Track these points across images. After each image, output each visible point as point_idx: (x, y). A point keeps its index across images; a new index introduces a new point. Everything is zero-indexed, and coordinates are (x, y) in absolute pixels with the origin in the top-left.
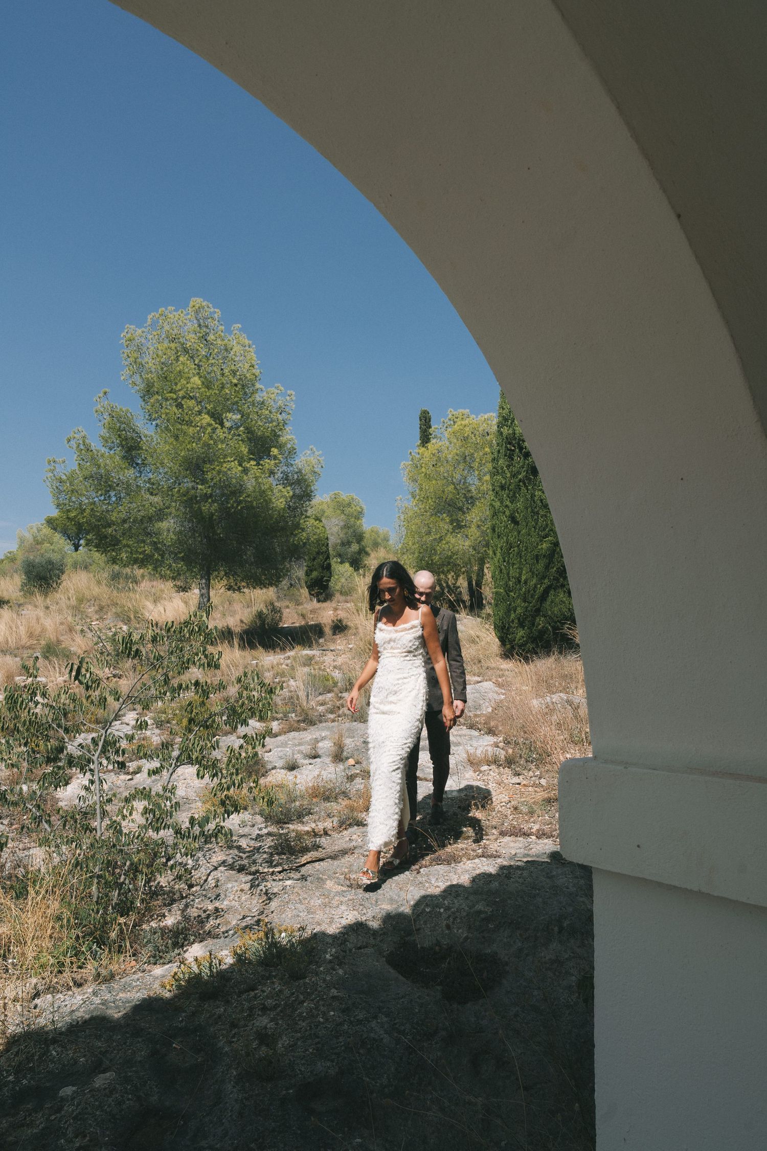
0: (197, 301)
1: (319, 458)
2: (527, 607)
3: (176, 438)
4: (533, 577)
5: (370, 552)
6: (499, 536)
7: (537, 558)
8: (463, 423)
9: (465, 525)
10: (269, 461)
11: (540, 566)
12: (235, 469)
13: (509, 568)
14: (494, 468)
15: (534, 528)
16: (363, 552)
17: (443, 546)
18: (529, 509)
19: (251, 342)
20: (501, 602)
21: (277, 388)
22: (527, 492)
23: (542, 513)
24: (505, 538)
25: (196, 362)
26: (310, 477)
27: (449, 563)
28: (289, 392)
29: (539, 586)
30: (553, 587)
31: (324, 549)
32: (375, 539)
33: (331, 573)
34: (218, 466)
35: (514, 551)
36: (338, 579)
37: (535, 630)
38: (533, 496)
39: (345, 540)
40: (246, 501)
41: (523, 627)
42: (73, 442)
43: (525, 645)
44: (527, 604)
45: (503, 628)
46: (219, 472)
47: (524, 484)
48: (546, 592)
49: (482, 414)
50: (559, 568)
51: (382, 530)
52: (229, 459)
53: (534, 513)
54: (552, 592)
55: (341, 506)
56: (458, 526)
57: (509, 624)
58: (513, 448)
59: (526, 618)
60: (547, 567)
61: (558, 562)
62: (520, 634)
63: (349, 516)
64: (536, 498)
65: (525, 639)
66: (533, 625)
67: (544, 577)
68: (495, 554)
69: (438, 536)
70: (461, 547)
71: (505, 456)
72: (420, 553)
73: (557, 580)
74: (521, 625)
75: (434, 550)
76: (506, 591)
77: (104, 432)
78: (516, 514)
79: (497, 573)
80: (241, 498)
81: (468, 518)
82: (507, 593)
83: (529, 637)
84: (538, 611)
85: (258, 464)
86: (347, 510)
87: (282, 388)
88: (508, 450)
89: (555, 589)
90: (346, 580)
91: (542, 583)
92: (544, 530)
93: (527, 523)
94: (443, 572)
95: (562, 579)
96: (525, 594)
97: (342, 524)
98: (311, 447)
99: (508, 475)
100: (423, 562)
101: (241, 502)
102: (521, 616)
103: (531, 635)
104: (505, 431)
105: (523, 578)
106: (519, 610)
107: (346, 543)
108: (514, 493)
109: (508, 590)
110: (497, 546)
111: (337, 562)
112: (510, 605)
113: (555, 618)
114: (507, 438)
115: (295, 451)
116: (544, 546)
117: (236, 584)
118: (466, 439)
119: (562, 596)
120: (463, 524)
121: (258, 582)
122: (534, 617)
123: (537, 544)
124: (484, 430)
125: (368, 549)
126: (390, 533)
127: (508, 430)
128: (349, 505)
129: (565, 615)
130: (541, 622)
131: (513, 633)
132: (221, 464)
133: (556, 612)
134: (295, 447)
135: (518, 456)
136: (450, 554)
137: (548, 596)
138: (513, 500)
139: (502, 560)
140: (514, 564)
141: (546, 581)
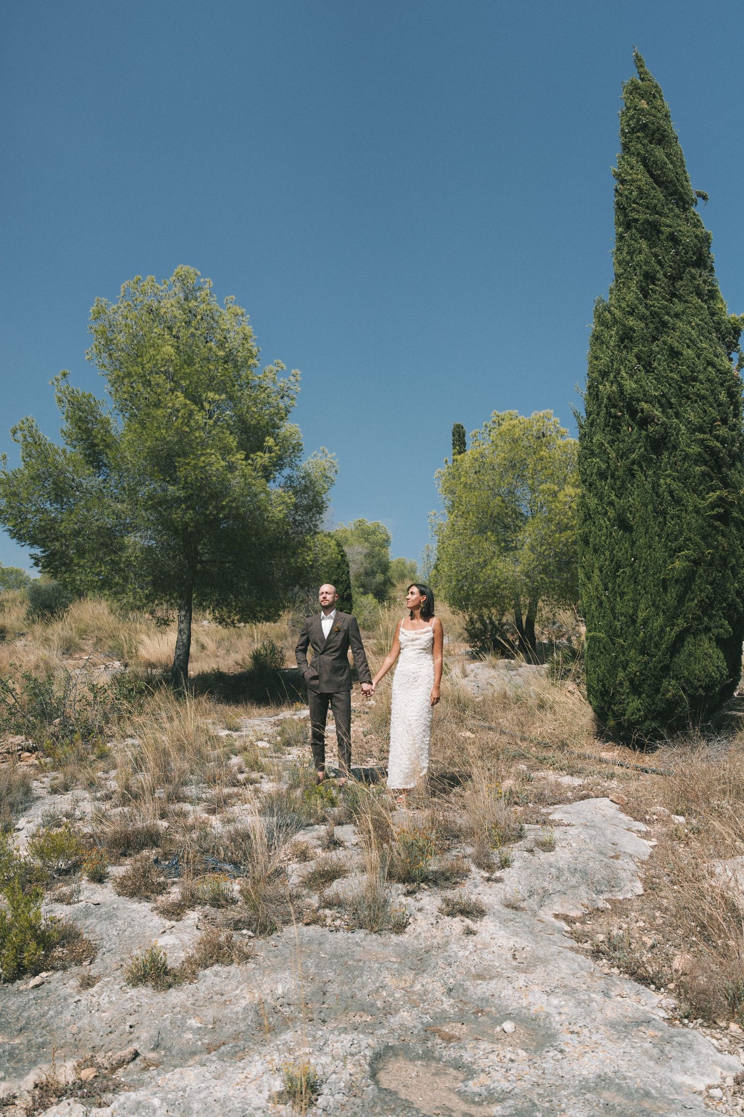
0: (182, 269)
1: (332, 460)
2: (646, 663)
3: (142, 424)
4: (658, 614)
5: (396, 583)
6: (596, 551)
7: (664, 584)
8: (512, 422)
9: (516, 547)
10: (261, 454)
11: (671, 597)
12: (217, 463)
13: (615, 600)
14: (585, 448)
15: (658, 536)
16: (388, 582)
17: (489, 572)
18: (650, 507)
19: (244, 310)
20: (602, 653)
21: (277, 365)
22: (646, 480)
23: (671, 511)
24: (607, 553)
25: (174, 333)
26: (320, 484)
27: (495, 595)
28: (293, 371)
29: (668, 629)
30: (692, 631)
31: (344, 577)
32: (402, 570)
33: (351, 605)
34: (194, 459)
35: (624, 572)
36: (360, 612)
37: (661, 700)
38: (655, 486)
39: (369, 570)
40: (231, 508)
41: (639, 695)
42: (19, 435)
43: (643, 722)
44: (646, 658)
45: (604, 693)
46: (195, 467)
47: (641, 467)
48: (680, 639)
49: (536, 412)
50: (703, 600)
51: (409, 561)
52: (208, 451)
53: (657, 513)
54: (690, 639)
55: (365, 534)
56: (507, 548)
57: (615, 689)
58: (619, 414)
59: (644, 680)
60: (681, 599)
61: (701, 591)
62: (634, 705)
63: (374, 544)
64: (661, 490)
65: (642, 713)
66: (657, 690)
67: (675, 616)
68: (589, 578)
69: (481, 560)
70: (511, 573)
71: (606, 425)
72: (459, 581)
73: (698, 619)
74: (636, 690)
75: (476, 577)
76: (609, 636)
77: (67, 426)
78: (628, 515)
79: (593, 607)
80: (224, 503)
81: (520, 538)
82: (611, 639)
83: (649, 711)
84: (666, 669)
85: (247, 458)
86: (372, 538)
87: (283, 365)
88: (611, 417)
89: (695, 635)
90: (370, 613)
91: (673, 625)
92: (676, 539)
93: (647, 529)
94: (486, 606)
95: (706, 619)
96: (643, 641)
97: (365, 551)
98: (321, 448)
99: (613, 455)
100: (462, 592)
101: (223, 508)
102: (635, 675)
103: (654, 706)
104: (607, 388)
105: (641, 615)
106: (633, 667)
107: (370, 573)
108: (623, 482)
109: (613, 634)
110: (592, 566)
111: (358, 593)
112: (616, 657)
113: (696, 682)
114: (609, 398)
115: (301, 448)
116: (677, 564)
117: (229, 617)
118: (515, 441)
119: (706, 645)
120: (513, 545)
121: (250, 615)
122: (659, 679)
123: (665, 562)
124: (539, 430)
125: (394, 581)
126: (418, 565)
127: (611, 387)
128: (374, 533)
129: (712, 677)
130: (671, 688)
131: (620, 703)
132: (197, 457)
133: (697, 672)
134: (301, 442)
135: (629, 425)
136: (496, 581)
137: (683, 646)
138: (622, 494)
139: (601, 588)
140: (622, 594)
141: (680, 621)
